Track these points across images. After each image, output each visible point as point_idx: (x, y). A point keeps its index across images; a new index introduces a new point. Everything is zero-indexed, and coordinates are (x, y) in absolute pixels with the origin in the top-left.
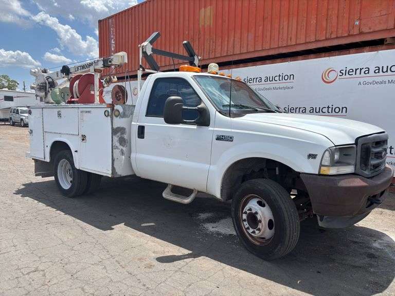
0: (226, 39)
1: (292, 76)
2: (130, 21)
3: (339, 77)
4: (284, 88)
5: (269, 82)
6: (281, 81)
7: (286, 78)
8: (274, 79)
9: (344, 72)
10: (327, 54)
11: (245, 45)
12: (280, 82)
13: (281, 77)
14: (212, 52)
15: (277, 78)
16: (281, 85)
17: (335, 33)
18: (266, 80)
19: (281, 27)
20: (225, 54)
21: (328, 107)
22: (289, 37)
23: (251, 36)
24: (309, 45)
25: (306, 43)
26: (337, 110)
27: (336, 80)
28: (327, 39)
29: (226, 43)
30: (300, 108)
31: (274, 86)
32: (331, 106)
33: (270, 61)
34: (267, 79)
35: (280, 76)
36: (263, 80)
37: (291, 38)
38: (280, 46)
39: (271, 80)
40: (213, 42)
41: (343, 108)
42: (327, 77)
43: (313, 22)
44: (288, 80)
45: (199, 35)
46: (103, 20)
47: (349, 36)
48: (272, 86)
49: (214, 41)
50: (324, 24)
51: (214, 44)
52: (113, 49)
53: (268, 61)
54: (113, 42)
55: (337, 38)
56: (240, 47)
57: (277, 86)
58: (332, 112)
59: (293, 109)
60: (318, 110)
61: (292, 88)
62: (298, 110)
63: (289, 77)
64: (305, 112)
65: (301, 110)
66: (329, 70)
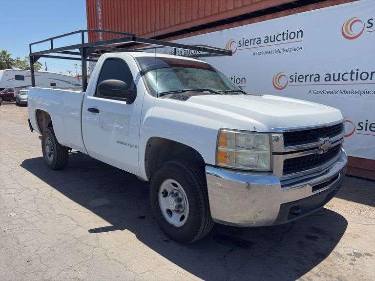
1: (300, 33)
3: (366, 29)
4: (289, 50)
5: (270, 43)
6: (286, 41)
7: (292, 37)
8: (276, 38)
9: (374, 22)
12: (284, 42)
13: (285, 36)
14: (202, 10)
15: (280, 38)
16: (286, 47)
18: (266, 41)
20: (216, 12)
21: (352, 73)
26: (364, 76)
27: (362, 34)
30: (311, 76)
31: (277, 47)
32: (355, 71)
33: (271, 15)
34: (267, 39)
35: (283, 34)
36: (262, 41)
39: (272, 40)
41: (372, 73)
42: (349, 31)
44: (295, 39)
48: (273, 48)
52: (100, 18)
53: (268, 16)
54: (99, 10)
57: (281, 47)
58: (357, 80)
59: (302, 77)
60: (336, 78)
61: (300, 49)
62: (308, 78)
63: (296, 34)
64: (319, 80)
65: (313, 78)
66: (353, 20)
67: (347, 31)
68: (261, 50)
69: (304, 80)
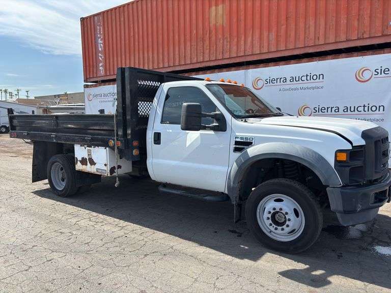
0: (243, 38)
1: (321, 76)
2: (122, 19)
3: (374, 76)
4: (313, 88)
5: (295, 82)
6: (309, 81)
7: (314, 78)
8: (300, 79)
9: (379, 71)
10: (359, 53)
11: (266, 44)
13: (309, 78)
15: (304, 78)
16: (310, 85)
17: (368, 33)
19: (307, 26)
20: (242, 54)
21: (364, 106)
22: (317, 36)
23: (273, 36)
24: (339, 44)
25: (336, 42)
26: (374, 109)
27: (372, 79)
28: (359, 39)
29: (242, 42)
31: (301, 86)
32: (366, 105)
34: (292, 79)
35: (307, 76)
36: (288, 80)
37: (318, 38)
38: (306, 45)
39: (297, 80)
40: (227, 42)
41: (380, 107)
42: (361, 76)
43: (343, 21)
44: (318, 80)
45: (210, 34)
46: (87, 18)
47: (383, 36)
48: (299, 86)
49: (229, 40)
50: (356, 23)
51: (228, 43)
52: (100, 49)
53: (292, 61)
54: (100, 41)
55: (370, 38)
56: (260, 46)
57: (305, 86)
58: (368, 111)
59: (324, 109)
60: (352, 110)
61: (322, 87)
62: (330, 109)
63: (318, 77)
64: (338, 111)
65: (333, 109)
66: (363, 69)
67: (359, 76)
68: (287, 87)
69: (326, 111)
